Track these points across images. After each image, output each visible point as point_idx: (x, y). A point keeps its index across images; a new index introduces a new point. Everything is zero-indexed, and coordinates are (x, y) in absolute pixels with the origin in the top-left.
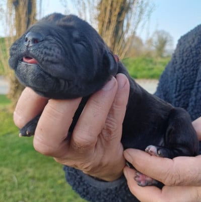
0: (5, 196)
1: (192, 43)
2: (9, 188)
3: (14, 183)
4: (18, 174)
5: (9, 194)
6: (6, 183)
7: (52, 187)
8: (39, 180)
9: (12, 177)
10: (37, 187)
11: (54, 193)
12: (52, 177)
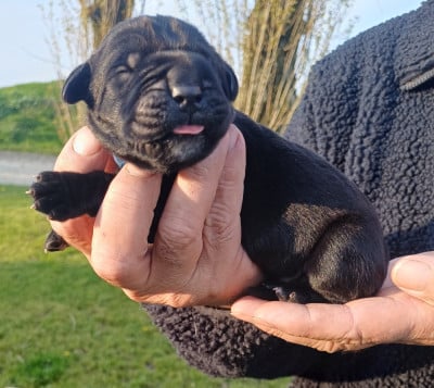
0: (54, 341)
1: (343, 74)
2: (61, 330)
3: (71, 325)
4: (79, 313)
5: (59, 338)
6: (58, 323)
7: (132, 335)
8: (112, 324)
9: (68, 317)
10: (108, 334)
11: (134, 344)
12: (134, 322)
